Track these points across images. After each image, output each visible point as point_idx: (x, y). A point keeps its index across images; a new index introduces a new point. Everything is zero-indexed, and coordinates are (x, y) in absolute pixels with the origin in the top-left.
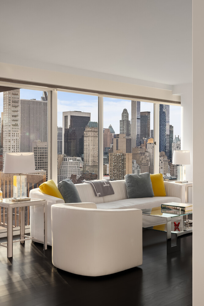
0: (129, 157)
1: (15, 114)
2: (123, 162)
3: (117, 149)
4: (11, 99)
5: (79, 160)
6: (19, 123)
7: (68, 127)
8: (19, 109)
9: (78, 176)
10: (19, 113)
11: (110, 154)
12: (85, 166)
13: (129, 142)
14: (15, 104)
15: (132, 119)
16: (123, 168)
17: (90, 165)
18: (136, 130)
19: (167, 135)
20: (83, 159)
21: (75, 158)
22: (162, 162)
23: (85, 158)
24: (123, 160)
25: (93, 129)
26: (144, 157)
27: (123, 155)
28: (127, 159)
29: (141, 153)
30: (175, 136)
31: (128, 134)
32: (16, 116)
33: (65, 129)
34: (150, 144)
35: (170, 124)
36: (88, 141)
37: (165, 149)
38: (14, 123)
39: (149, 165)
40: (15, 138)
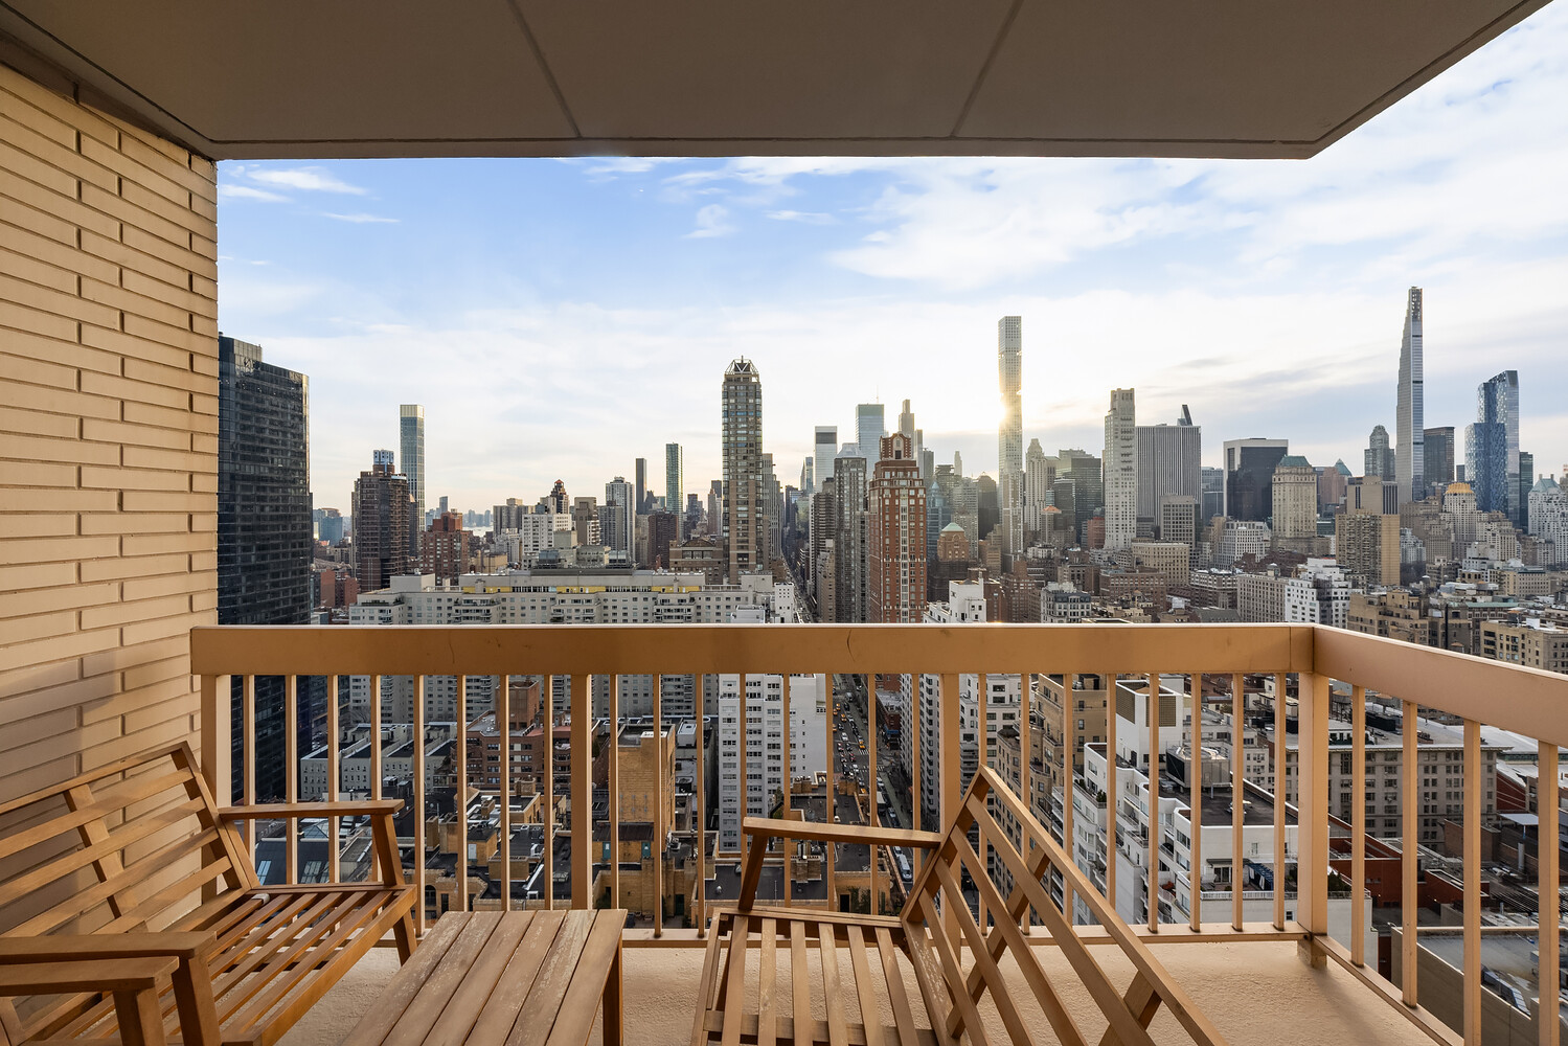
0: (1390, 526)
1: (1127, 451)
2: (1372, 533)
3: (1358, 505)
4: (1120, 428)
5: (1261, 528)
6: (1134, 465)
7: (1236, 469)
8: (1135, 442)
9: (1259, 557)
10: (1135, 450)
11: (1337, 516)
12: (1274, 539)
13: (1390, 494)
14: (1127, 435)
15: (1399, 445)
16: (1375, 544)
17: (1288, 536)
18: (1410, 468)
19: (1514, 475)
20: (1270, 526)
21: (1252, 523)
22: (1494, 535)
23: (1276, 523)
24: (1375, 528)
25: (1294, 470)
26: (1434, 522)
27: (1374, 518)
28: (1384, 528)
29: (1427, 516)
30: (1541, 476)
31: (1388, 475)
32: (1128, 455)
33: (1229, 472)
34: (1456, 494)
35: (1522, 449)
36: (1282, 492)
37: (1507, 506)
38: (1125, 466)
39: (1453, 540)
40: (1128, 490)
